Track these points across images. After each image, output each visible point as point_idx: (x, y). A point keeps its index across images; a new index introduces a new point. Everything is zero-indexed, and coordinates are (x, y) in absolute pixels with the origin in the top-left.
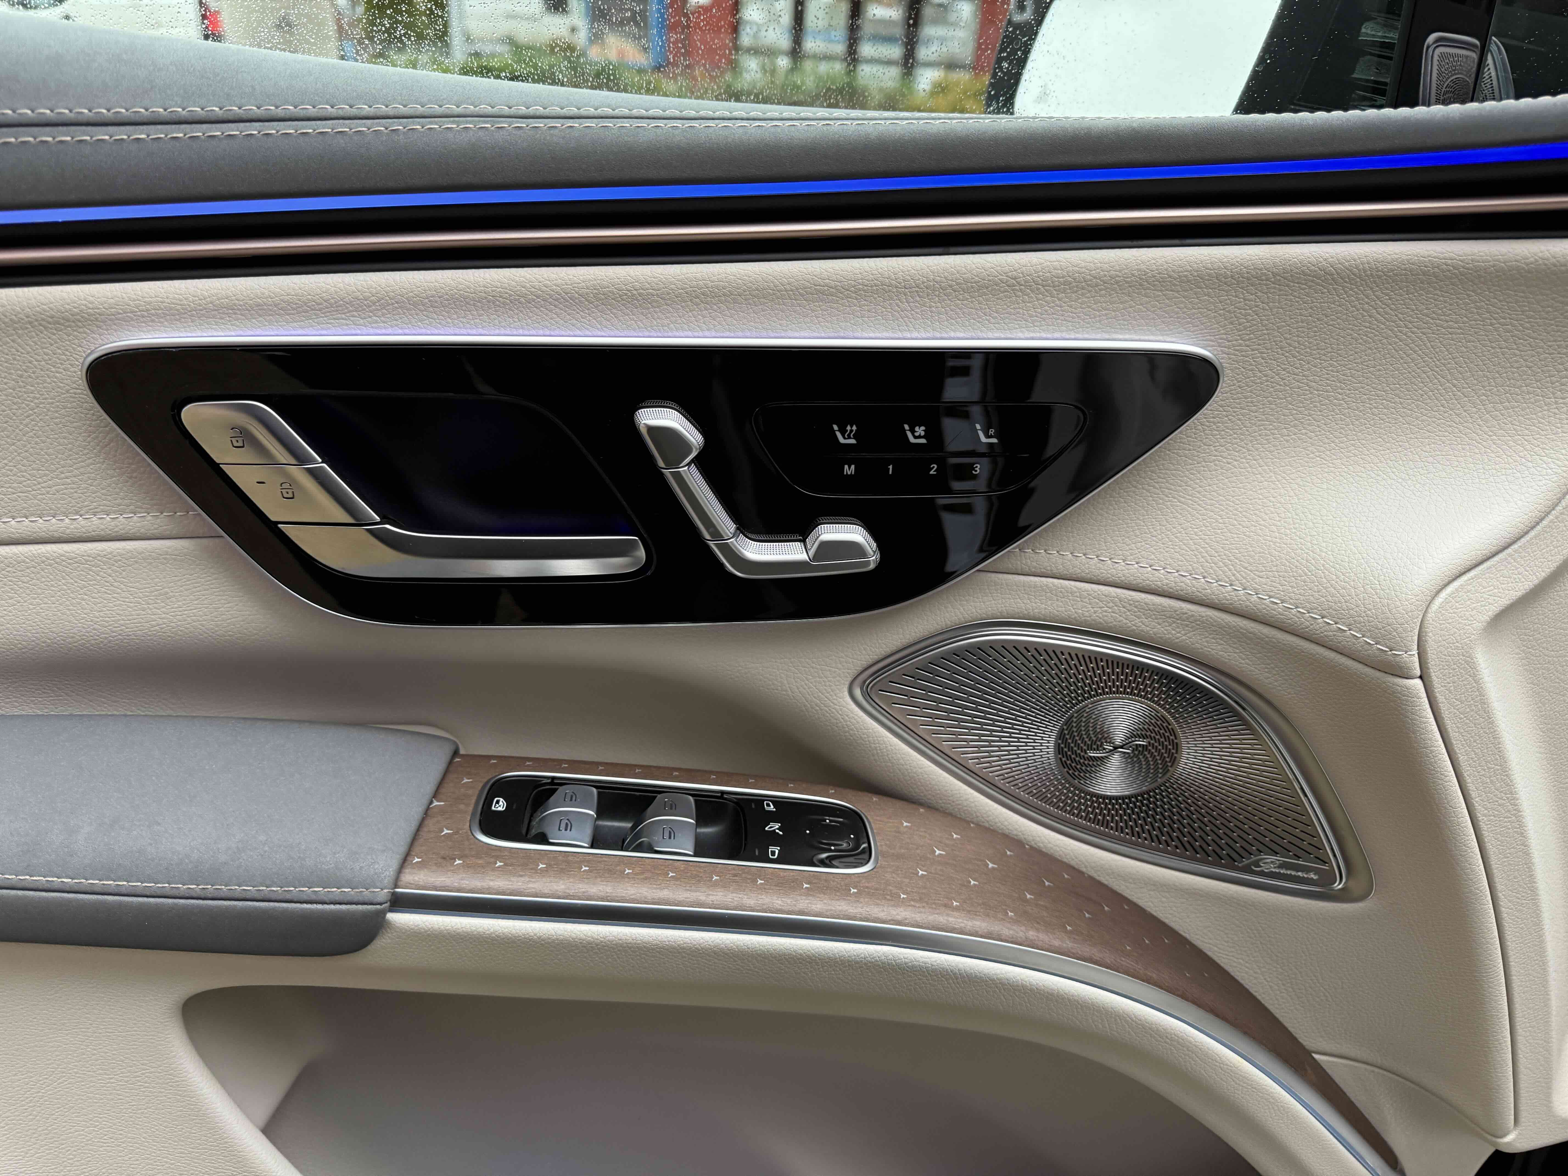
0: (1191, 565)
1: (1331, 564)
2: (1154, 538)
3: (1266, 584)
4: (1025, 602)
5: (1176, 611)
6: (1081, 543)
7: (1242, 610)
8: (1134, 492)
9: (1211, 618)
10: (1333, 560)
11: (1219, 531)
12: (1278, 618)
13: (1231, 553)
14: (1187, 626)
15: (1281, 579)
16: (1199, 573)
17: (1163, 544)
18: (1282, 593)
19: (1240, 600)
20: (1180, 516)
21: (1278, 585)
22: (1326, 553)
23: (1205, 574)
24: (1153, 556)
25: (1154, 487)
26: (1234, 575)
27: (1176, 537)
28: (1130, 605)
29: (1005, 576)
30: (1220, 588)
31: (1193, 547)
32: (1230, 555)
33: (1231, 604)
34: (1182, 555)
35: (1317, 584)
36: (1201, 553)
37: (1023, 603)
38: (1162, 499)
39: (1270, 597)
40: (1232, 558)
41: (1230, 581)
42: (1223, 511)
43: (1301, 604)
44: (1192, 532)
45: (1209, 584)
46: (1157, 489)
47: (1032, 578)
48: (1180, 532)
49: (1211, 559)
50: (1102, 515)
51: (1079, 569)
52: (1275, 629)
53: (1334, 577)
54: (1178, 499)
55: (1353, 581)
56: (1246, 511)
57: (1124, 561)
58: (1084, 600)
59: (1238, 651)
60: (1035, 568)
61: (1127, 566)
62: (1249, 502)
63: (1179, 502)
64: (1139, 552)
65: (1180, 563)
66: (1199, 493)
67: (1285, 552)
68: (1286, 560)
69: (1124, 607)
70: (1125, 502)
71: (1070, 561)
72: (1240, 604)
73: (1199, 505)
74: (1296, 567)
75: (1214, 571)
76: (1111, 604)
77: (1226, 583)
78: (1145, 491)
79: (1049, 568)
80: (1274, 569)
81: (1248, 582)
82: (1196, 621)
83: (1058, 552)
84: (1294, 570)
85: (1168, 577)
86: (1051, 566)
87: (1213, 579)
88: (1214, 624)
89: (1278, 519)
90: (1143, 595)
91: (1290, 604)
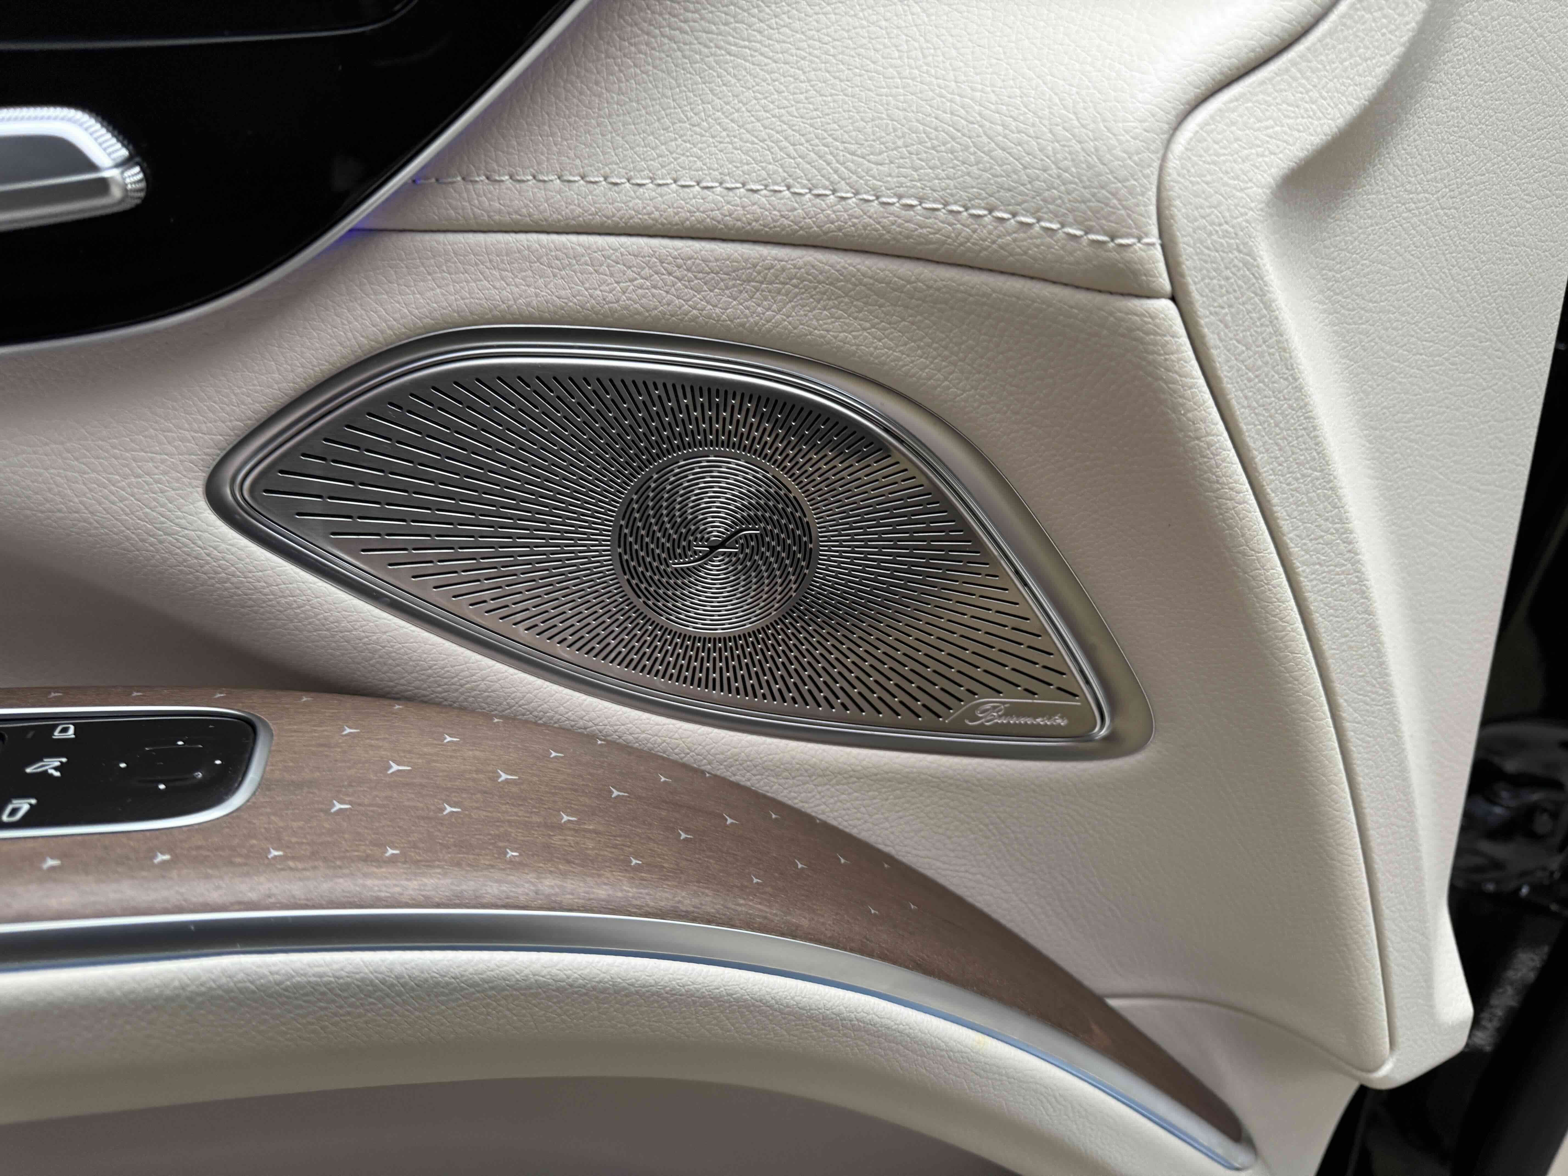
0: (763, 169)
1: (993, 107)
2: (697, 129)
3: (890, 175)
4: (498, 285)
5: (755, 266)
6: (571, 154)
7: (860, 236)
8: (647, 44)
9: (813, 266)
10: (993, 98)
11: (802, 97)
12: (920, 236)
13: (825, 131)
14: (779, 292)
15: (914, 157)
16: (779, 180)
17: (713, 137)
18: (919, 184)
19: (851, 216)
20: (733, 81)
21: (910, 171)
22: (982, 91)
23: (790, 181)
24: (699, 164)
25: (682, 31)
26: (836, 171)
27: (732, 121)
28: (679, 267)
29: (451, 237)
30: (818, 201)
31: (763, 135)
32: (826, 135)
33: (840, 229)
34: (746, 153)
35: (972, 150)
36: (776, 142)
37: (494, 287)
38: (700, 53)
39: (900, 197)
40: (830, 140)
41: (832, 183)
42: (804, 58)
43: (952, 195)
44: (757, 107)
45: (797, 198)
46: (686, 33)
47: (500, 237)
48: (738, 111)
49: (795, 150)
50: (600, 96)
51: (579, 206)
52: (921, 263)
53: (1000, 128)
54: (726, 50)
55: (1033, 125)
56: (842, 53)
57: (652, 179)
58: (601, 270)
59: (868, 325)
60: (500, 212)
61: (659, 190)
62: (846, 35)
63: (729, 54)
64: (675, 159)
65: (746, 167)
66: (760, 32)
67: (914, 109)
68: (918, 121)
69: (670, 274)
70: (635, 65)
71: (559, 192)
72: (854, 225)
73: (762, 54)
74: (936, 129)
75: (802, 170)
76: (647, 272)
77: (826, 188)
78: (666, 41)
79: (524, 211)
80: (900, 143)
81: (861, 178)
82: (791, 279)
83: (534, 177)
84: (934, 134)
85: (730, 199)
86: (526, 206)
87: (804, 187)
88: (821, 277)
89: (897, 54)
90: (697, 245)
91: (935, 201)
